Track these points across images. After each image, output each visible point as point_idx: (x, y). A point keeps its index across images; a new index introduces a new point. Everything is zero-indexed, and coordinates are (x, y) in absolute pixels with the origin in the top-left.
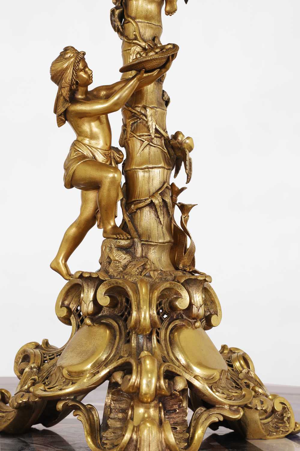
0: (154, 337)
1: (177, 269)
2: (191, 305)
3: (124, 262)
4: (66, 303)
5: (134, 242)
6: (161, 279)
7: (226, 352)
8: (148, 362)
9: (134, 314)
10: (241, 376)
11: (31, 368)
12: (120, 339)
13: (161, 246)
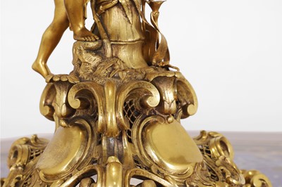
0: (125, 138)
1: (150, 64)
2: (162, 101)
3: (93, 64)
4: (49, 101)
5: (103, 43)
6: (131, 78)
7: (204, 137)
8: (114, 169)
9: (100, 118)
10: (218, 163)
11: (17, 167)
12: (92, 140)
13: (132, 45)
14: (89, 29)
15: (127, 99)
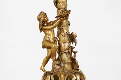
1: (73, 69)
2: (76, 79)
3: (58, 68)
4: (44, 78)
5: (61, 63)
6: (68, 72)
14: (57, 58)
15: (67, 78)
